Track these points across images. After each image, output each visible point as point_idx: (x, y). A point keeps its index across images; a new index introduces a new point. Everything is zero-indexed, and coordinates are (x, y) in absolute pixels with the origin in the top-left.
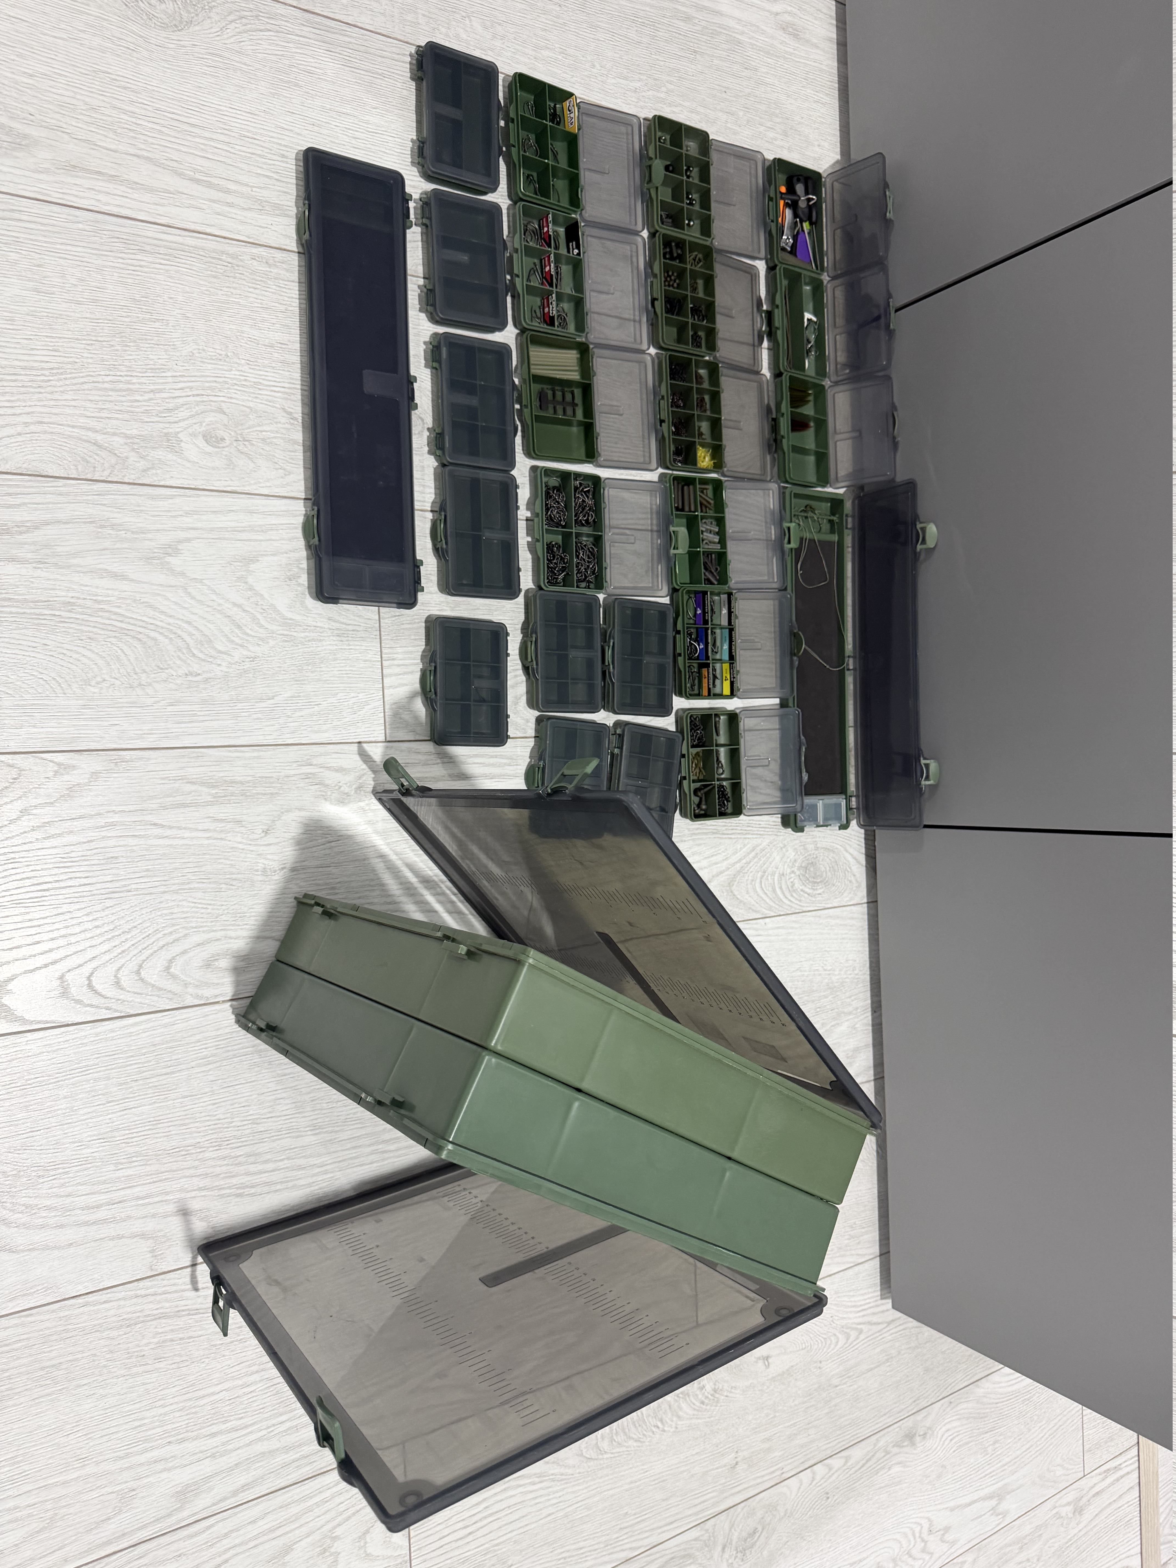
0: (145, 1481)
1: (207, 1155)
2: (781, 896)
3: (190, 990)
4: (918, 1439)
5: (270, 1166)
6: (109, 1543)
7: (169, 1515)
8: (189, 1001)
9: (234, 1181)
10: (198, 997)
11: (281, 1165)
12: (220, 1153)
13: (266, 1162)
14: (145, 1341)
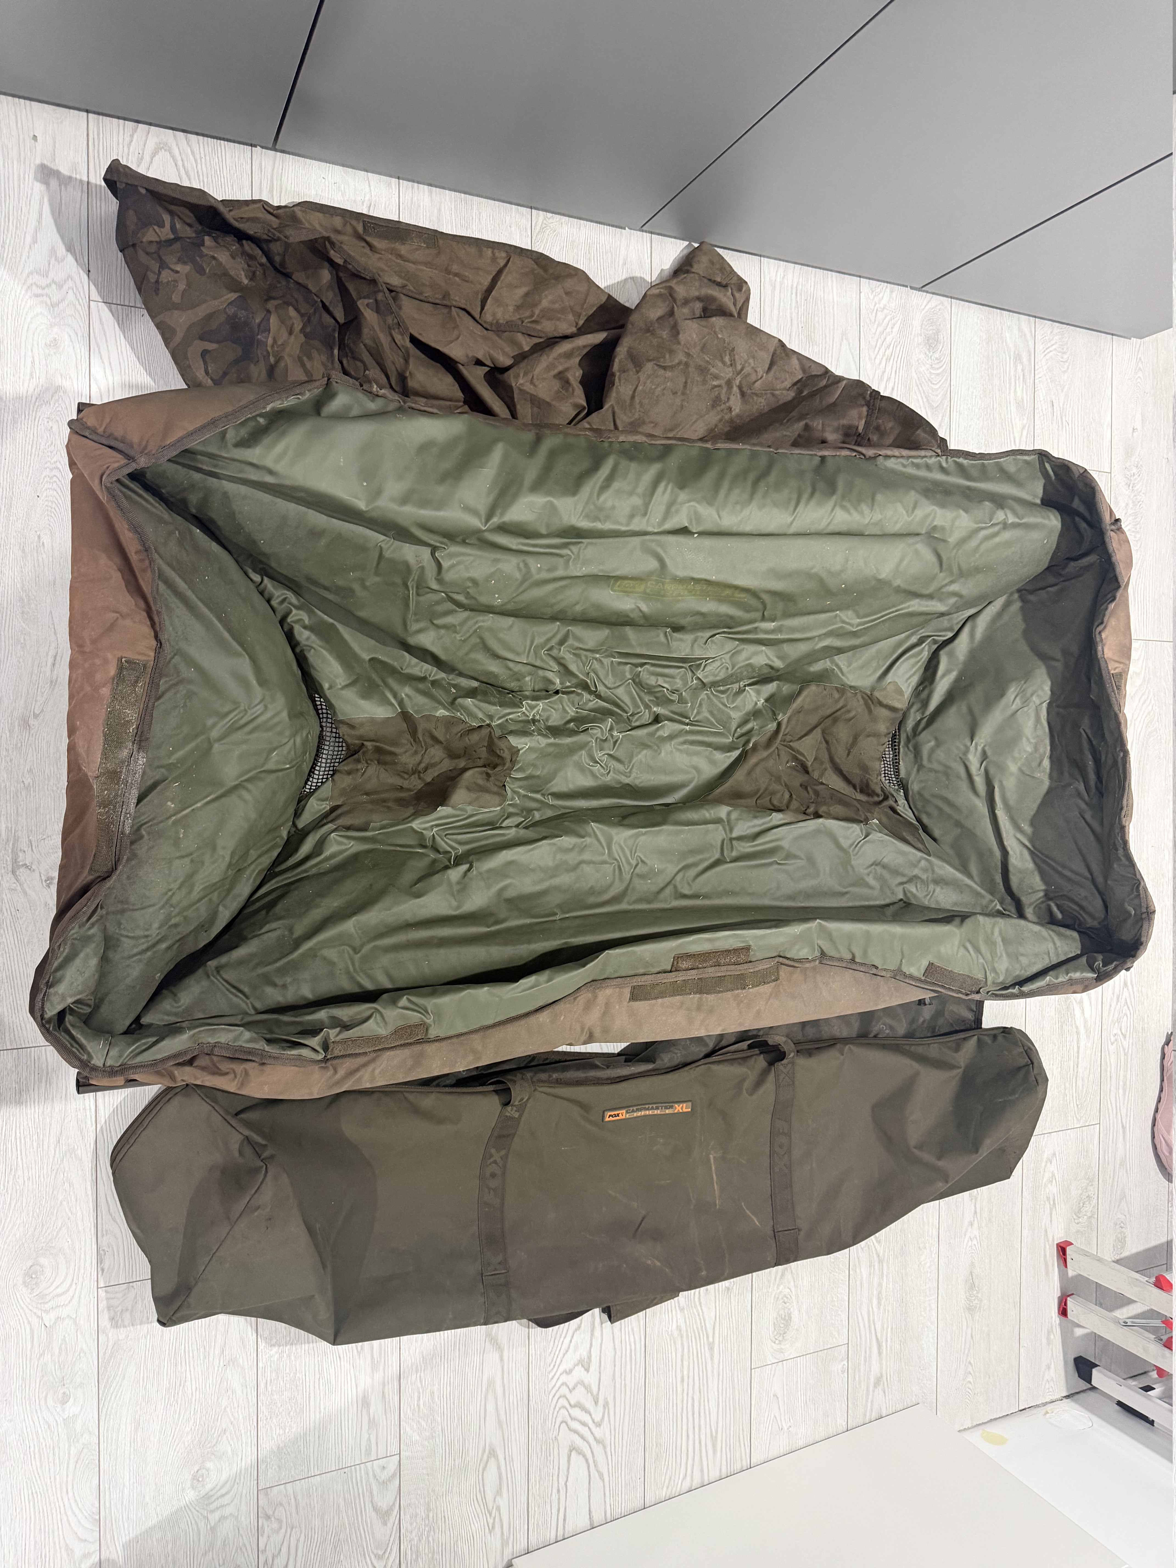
2: (941, 370)
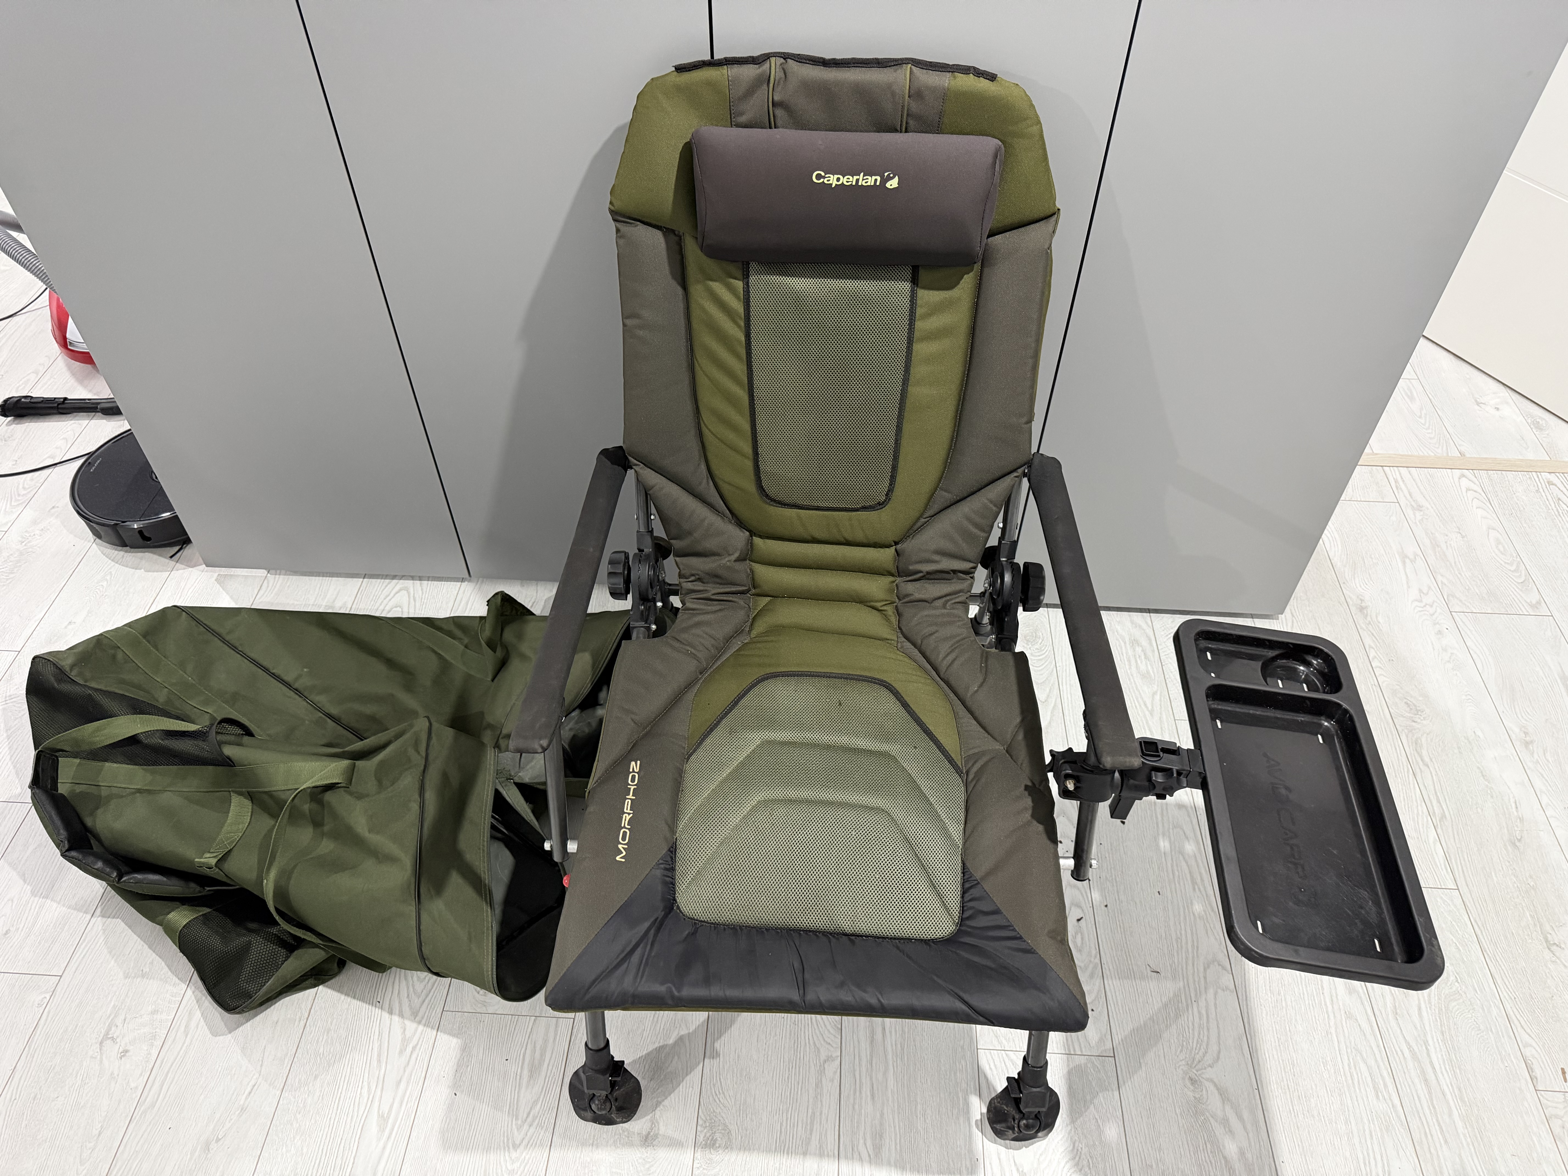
0: (1341, 1006)
1: (1176, 961)
3: (1092, 960)
4: (1363, 605)
5: (1183, 932)
6: (1372, 1027)
7: (1361, 998)
8: (1098, 961)
9: (1190, 950)
10: (1096, 957)
11: (1183, 927)
12: (1175, 954)
13: (1181, 934)
14: (1270, 999)
